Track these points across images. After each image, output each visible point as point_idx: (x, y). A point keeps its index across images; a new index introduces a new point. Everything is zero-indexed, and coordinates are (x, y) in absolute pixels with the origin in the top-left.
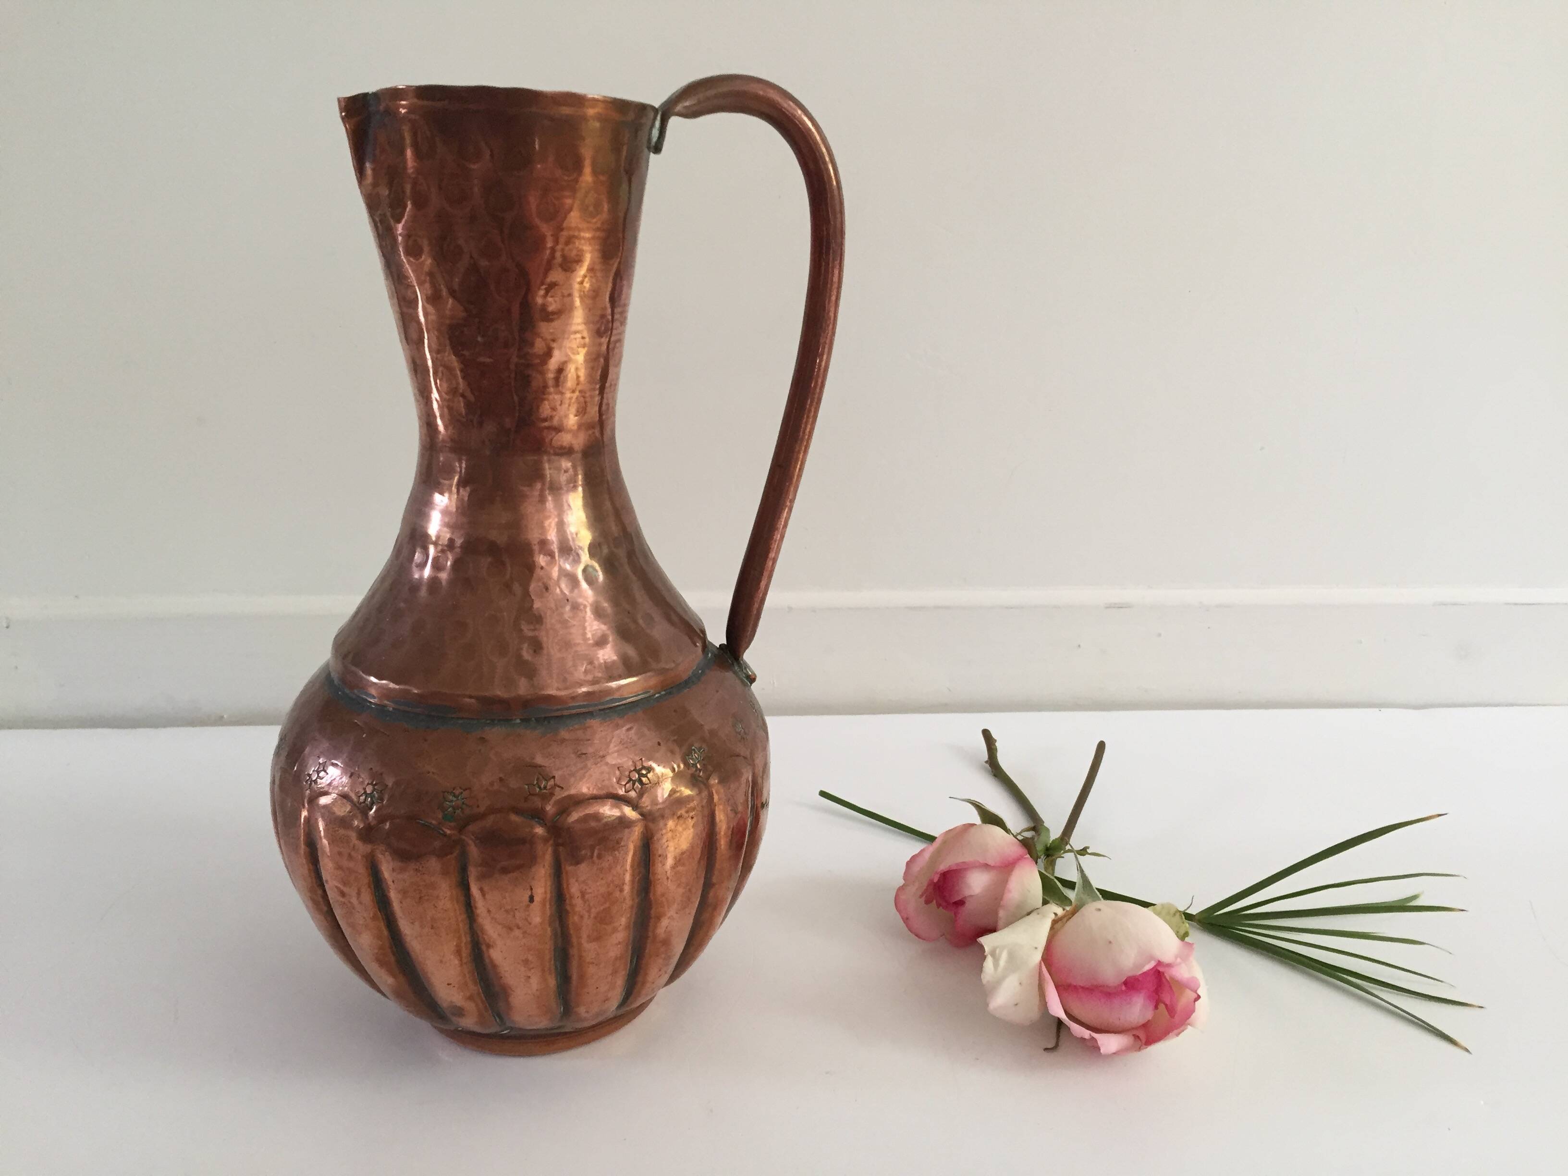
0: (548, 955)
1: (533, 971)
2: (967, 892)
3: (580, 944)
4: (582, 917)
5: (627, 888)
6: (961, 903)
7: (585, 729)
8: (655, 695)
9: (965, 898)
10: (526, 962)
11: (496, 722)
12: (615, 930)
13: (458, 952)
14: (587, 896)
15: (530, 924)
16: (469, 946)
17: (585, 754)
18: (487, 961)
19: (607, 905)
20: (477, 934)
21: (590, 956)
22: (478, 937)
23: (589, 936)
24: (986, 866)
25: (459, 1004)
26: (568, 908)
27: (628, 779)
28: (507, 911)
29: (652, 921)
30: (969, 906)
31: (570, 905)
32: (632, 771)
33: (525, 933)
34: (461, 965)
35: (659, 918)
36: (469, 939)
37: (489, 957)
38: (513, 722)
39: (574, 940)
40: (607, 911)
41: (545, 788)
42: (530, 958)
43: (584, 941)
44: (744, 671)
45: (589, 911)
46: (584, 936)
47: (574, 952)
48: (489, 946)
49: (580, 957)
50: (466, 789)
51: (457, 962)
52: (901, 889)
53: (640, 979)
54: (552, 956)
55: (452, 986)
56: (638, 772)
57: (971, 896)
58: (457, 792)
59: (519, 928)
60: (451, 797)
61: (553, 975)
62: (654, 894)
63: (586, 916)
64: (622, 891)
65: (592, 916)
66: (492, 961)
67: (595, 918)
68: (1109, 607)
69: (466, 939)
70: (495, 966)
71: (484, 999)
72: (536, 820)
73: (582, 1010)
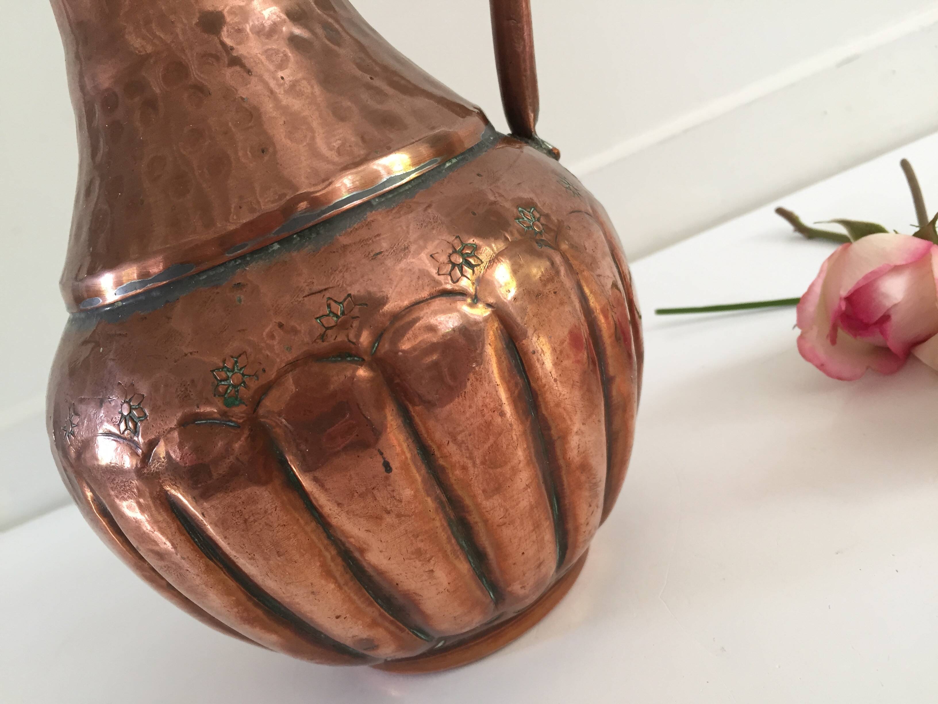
0: (443, 535)
1: (432, 562)
2: (888, 304)
3: (478, 505)
4: (464, 468)
5: (508, 409)
6: (886, 318)
7: (369, 225)
8: (445, 164)
9: (889, 310)
10: (419, 553)
11: (248, 259)
12: (515, 471)
13: (328, 574)
14: (459, 438)
15: (400, 501)
16: (339, 560)
17: (381, 253)
18: (370, 571)
19: (491, 441)
20: (341, 541)
21: (497, 516)
22: (344, 544)
23: (484, 491)
24: (896, 269)
25: (365, 636)
26: (441, 462)
27: (451, 265)
28: (362, 495)
29: (558, 444)
30: (895, 318)
31: (441, 457)
32: (451, 254)
33: (399, 516)
34: (340, 587)
35: (564, 437)
36: (334, 552)
37: (369, 564)
38: (270, 250)
39: (468, 501)
40: (496, 448)
41: (343, 313)
42: (421, 545)
43: (481, 498)
44: (543, 146)
45: (471, 457)
46: (478, 492)
47: (474, 518)
48: (362, 551)
49: (486, 522)
50: (240, 356)
51: (332, 586)
52: (801, 339)
53: (570, 526)
54: (450, 532)
55: (342, 619)
56: (462, 255)
57: (895, 305)
58: (229, 365)
59: (388, 512)
60: (223, 375)
61: (462, 558)
62: (547, 409)
63: (470, 464)
64: (502, 414)
65: (478, 462)
66: (375, 568)
67: (483, 463)
68: (840, 65)
69: (330, 554)
70: (381, 573)
71: (392, 618)
72: (349, 359)
73: (516, 588)
